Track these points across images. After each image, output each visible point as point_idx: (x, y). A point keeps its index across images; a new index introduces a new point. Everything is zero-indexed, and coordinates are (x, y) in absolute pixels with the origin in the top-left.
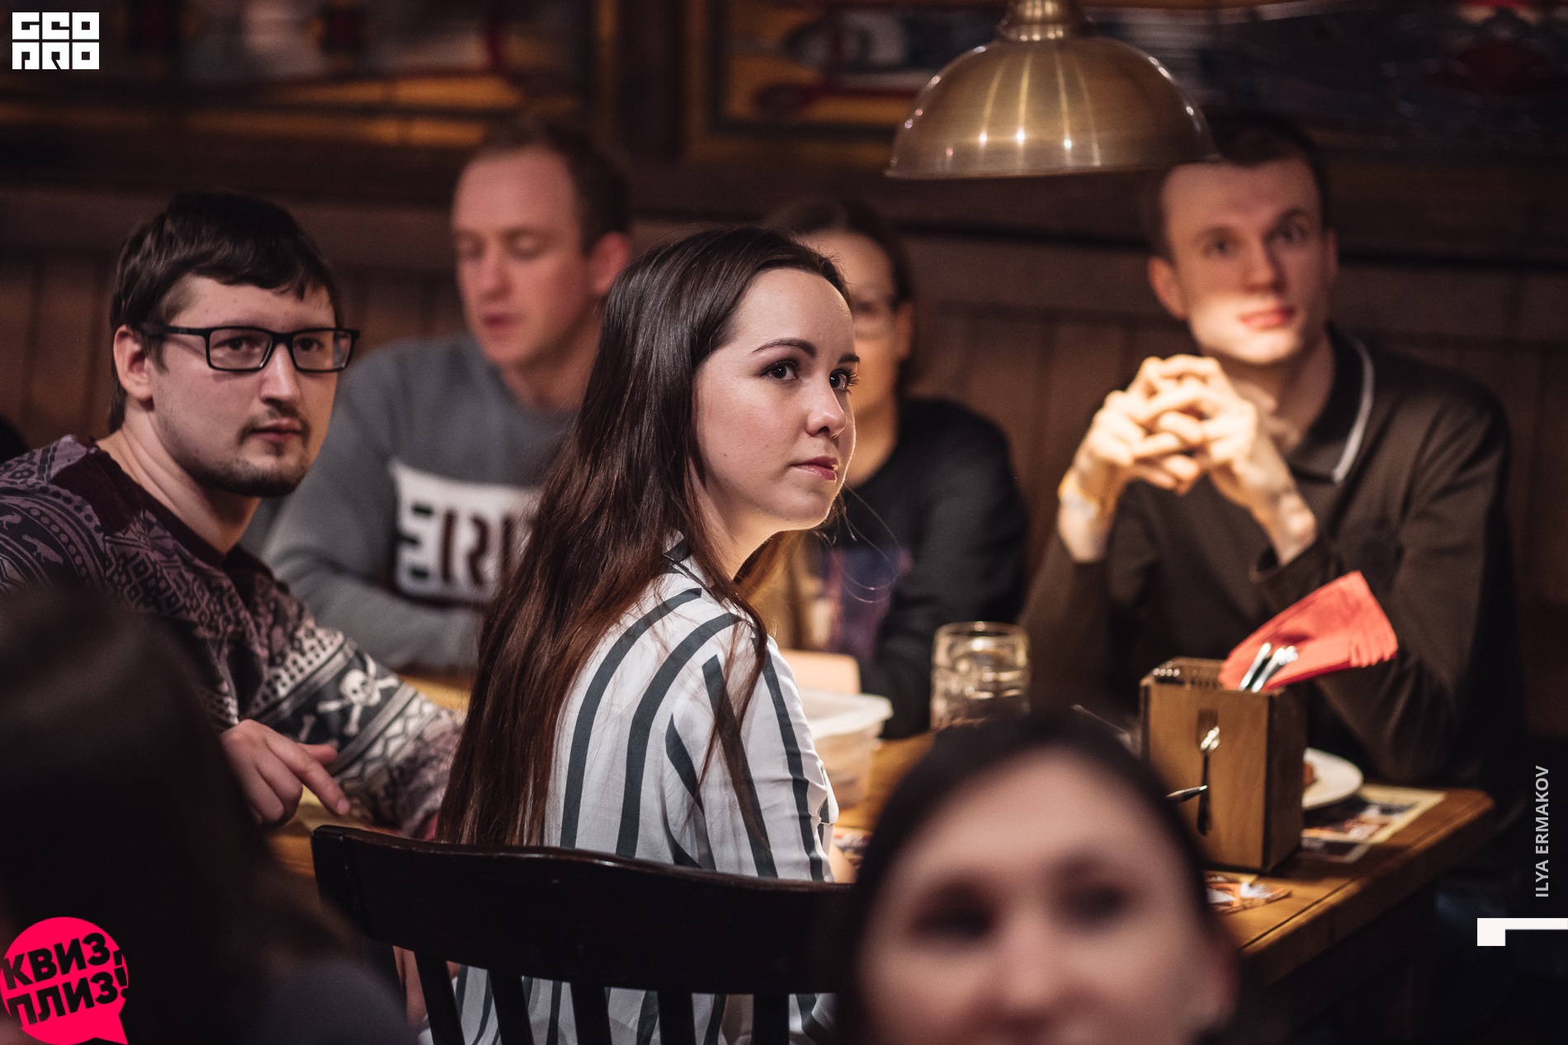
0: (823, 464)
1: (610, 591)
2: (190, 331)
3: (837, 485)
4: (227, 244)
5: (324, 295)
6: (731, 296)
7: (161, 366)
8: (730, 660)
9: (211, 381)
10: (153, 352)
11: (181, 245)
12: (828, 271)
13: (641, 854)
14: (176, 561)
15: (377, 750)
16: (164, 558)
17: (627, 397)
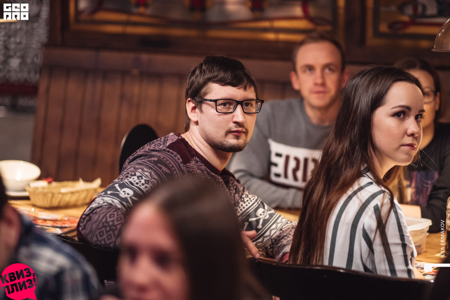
0: (411, 146)
1: (344, 183)
2: (211, 100)
3: (415, 152)
4: (222, 73)
5: (253, 89)
6: (385, 90)
7: (201, 111)
8: (382, 205)
9: (217, 116)
10: (199, 107)
11: (208, 73)
12: (417, 82)
13: (354, 268)
14: (205, 173)
15: (267, 233)
16: (201, 172)
17: (351, 120)
